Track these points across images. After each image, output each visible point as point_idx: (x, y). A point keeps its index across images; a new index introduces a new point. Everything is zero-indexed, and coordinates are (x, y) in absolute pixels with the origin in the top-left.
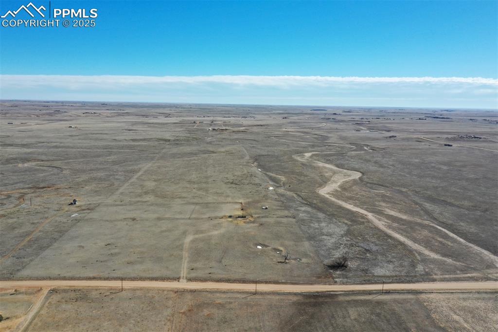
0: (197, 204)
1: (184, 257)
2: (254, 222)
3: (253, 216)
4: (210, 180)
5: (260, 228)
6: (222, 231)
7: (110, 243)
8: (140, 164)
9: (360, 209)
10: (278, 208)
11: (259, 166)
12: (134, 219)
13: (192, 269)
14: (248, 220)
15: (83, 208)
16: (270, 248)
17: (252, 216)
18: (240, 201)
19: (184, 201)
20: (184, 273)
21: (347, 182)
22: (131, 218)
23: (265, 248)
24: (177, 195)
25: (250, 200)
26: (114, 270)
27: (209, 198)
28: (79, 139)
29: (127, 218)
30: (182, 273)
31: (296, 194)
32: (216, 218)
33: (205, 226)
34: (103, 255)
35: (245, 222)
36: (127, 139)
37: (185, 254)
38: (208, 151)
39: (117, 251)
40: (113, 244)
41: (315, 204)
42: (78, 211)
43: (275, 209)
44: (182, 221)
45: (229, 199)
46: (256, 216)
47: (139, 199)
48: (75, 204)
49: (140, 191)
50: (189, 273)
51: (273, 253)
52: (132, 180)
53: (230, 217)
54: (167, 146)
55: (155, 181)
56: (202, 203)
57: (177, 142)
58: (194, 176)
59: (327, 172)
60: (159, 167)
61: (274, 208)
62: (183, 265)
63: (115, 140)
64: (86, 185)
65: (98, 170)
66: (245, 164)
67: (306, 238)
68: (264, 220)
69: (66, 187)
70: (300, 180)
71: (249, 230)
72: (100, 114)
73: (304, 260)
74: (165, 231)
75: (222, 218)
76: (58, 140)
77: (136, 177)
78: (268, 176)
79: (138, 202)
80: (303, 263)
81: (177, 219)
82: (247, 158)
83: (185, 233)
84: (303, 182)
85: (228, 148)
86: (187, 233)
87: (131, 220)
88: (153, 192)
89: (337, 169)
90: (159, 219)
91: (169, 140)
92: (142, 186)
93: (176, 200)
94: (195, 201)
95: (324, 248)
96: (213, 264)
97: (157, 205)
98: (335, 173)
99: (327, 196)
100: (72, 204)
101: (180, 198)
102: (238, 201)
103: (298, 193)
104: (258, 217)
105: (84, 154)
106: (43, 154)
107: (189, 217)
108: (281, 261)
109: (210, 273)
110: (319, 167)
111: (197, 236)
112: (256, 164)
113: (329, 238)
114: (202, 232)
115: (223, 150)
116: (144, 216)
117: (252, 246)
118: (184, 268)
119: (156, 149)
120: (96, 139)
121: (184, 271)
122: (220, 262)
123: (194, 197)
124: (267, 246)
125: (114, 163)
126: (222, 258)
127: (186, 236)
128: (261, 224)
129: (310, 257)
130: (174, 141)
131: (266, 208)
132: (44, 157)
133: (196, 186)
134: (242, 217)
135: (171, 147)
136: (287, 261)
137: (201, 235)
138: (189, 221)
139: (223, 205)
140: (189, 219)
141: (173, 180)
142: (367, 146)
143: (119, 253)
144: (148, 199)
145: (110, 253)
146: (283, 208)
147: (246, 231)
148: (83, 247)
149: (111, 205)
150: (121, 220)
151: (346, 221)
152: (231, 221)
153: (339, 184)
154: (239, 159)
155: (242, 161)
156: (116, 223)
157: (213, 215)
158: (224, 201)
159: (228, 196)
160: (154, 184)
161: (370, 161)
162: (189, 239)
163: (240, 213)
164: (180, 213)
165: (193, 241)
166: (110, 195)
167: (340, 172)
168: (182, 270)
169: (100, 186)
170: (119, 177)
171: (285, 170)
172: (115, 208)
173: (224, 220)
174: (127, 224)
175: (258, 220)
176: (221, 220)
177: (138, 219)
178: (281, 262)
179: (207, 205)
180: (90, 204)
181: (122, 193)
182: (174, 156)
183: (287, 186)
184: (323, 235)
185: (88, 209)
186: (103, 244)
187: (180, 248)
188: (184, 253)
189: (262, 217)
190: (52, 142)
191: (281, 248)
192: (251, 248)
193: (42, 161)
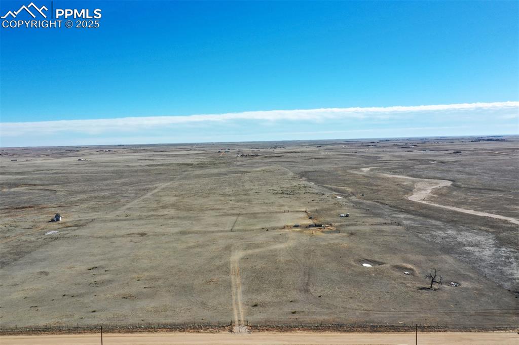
0: (239, 215)
1: (233, 283)
2: (338, 231)
3: (333, 224)
4: (251, 192)
5: (351, 238)
6: (291, 244)
7: (97, 265)
8: (157, 183)
9: (487, 214)
10: (364, 215)
11: (309, 180)
12: (143, 235)
13: (256, 306)
14: (327, 230)
15: (69, 224)
16: (388, 265)
17: (331, 225)
18: (304, 210)
19: (219, 212)
20: (239, 313)
21: (441, 189)
22: (139, 234)
23: (377, 266)
24: (207, 208)
25: (317, 208)
26: (94, 312)
27: (255, 209)
28: (86, 167)
29: (133, 234)
30: (235, 312)
31: (377, 202)
32: (274, 229)
33: (261, 238)
34: (79, 284)
35: (323, 232)
36: (142, 164)
37: (236, 280)
38: (240, 172)
39: (107, 277)
40: (103, 268)
41: (413, 211)
42: (59, 228)
43: (360, 217)
44: (222, 234)
45: (286, 208)
46: (336, 224)
47: (152, 213)
48: (58, 220)
49: (155, 206)
50: (249, 313)
51: (398, 274)
52: (145, 197)
53: (296, 226)
54: (190, 169)
55: (176, 196)
56: (246, 214)
57: (201, 166)
58: (227, 190)
59: (404, 182)
60: (180, 185)
61: (358, 215)
62: (234, 297)
63: (128, 166)
64: (81, 203)
65: (102, 190)
66: (291, 178)
67: (441, 250)
68: (352, 228)
69: (55, 206)
70: (372, 189)
71: (336, 241)
72: (115, 151)
73: (465, 284)
74: (194, 247)
75: (284, 228)
76: (61, 168)
77: (151, 194)
78: (327, 187)
79: (152, 215)
80: (467, 289)
81: (213, 232)
82: (291, 174)
83: (228, 249)
84: (378, 191)
85: (264, 168)
86: (233, 248)
87: (138, 236)
88: (173, 205)
89: (415, 179)
90: (183, 233)
91: (192, 164)
92: (158, 202)
93: (207, 212)
94: (234, 212)
95: (483, 264)
96: (294, 295)
97: (178, 218)
98: (414, 182)
99: (424, 202)
100: (53, 221)
101: (212, 210)
102: (300, 210)
103: (380, 201)
104: (341, 226)
105: (88, 177)
106: (37, 179)
107: (230, 228)
108: (423, 286)
109: (293, 313)
110: (388, 178)
111: (250, 252)
112: (303, 178)
113: (477, 249)
114: (257, 246)
115: (258, 169)
116: (159, 230)
117: (353, 263)
118: (237, 304)
119: (176, 172)
120: (106, 166)
121: (238, 309)
122: (307, 291)
123: (233, 209)
124: (380, 264)
125: (124, 184)
126: (307, 284)
127: (230, 251)
128: (352, 234)
129: (472, 278)
130: (198, 164)
131: (347, 216)
132: (38, 182)
133: (233, 198)
134: (316, 226)
135: (194, 169)
136: (435, 286)
137: (257, 251)
138: (232, 234)
139: (279, 215)
140: (232, 230)
141: (200, 194)
142: (434, 161)
143: (110, 281)
144: (166, 213)
145: (92, 281)
146: (372, 216)
147: (332, 242)
148: (46, 273)
149: (111, 221)
150: (123, 236)
151: (483, 228)
152: (300, 232)
153: (429, 191)
154: (281, 175)
155: (286, 176)
156: (114, 240)
157: (267, 225)
158: (279, 211)
159: (283, 205)
160: (175, 198)
161: (450, 171)
162: (237, 256)
163: (310, 222)
164: (216, 225)
165: (245, 259)
166: (112, 211)
167: (421, 181)
168: (234, 307)
169: (100, 203)
170: (129, 195)
171: (347, 182)
172: (116, 224)
173: (287, 230)
174: (131, 241)
175: (343, 229)
176: (283, 230)
177: (149, 234)
178: (424, 288)
179: (254, 215)
180: (81, 220)
181: (129, 209)
182: (199, 176)
183: (360, 195)
184: (464, 245)
185: (76, 226)
186: (84, 268)
187: (225, 269)
188: (232, 277)
189: (347, 225)
190: (52, 170)
191: (410, 266)
192: (352, 266)
193: (35, 185)
